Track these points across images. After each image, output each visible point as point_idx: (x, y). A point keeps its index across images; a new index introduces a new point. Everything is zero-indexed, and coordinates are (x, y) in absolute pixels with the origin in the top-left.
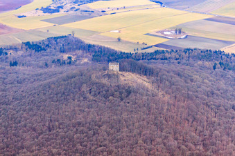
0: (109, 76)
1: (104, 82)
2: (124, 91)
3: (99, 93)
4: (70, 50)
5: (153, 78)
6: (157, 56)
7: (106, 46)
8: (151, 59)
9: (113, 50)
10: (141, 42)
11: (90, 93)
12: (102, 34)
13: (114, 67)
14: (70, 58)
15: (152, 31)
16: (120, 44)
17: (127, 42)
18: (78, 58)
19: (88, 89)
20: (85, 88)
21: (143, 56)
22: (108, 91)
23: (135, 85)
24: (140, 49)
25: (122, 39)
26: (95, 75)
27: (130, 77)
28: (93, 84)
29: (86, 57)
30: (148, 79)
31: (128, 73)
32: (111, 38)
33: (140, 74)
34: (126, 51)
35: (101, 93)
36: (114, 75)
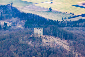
0: (34, 39)
1: (29, 43)
2: (45, 51)
3: (24, 53)
4: (7, 17)
5: (72, 42)
6: (80, 24)
7: (38, 15)
8: (74, 26)
9: (44, 18)
10: (69, 12)
11: (17, 53)
12: (36, 5)
13: (39, 31)
14: (6, 24)
15: (79, 3)
16: (51, 13)
17: (57, 12)
18: (14, 24)
19: (15, 49)
20: (12, 49)
21: (68, 24)
22: (31, 51)
23: (55, 47)
24: (67, 18)
25: (53, 9)
26: (21, 38)
27: (52, 40)
28: (19, 45)
29: (20, 24)
30: (68, 42)
31: (50, 37)
32: (44, 8)
33: (61, 38)
34: (55, 19)
35: (26, 53)
36: (38, 38)
